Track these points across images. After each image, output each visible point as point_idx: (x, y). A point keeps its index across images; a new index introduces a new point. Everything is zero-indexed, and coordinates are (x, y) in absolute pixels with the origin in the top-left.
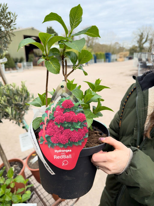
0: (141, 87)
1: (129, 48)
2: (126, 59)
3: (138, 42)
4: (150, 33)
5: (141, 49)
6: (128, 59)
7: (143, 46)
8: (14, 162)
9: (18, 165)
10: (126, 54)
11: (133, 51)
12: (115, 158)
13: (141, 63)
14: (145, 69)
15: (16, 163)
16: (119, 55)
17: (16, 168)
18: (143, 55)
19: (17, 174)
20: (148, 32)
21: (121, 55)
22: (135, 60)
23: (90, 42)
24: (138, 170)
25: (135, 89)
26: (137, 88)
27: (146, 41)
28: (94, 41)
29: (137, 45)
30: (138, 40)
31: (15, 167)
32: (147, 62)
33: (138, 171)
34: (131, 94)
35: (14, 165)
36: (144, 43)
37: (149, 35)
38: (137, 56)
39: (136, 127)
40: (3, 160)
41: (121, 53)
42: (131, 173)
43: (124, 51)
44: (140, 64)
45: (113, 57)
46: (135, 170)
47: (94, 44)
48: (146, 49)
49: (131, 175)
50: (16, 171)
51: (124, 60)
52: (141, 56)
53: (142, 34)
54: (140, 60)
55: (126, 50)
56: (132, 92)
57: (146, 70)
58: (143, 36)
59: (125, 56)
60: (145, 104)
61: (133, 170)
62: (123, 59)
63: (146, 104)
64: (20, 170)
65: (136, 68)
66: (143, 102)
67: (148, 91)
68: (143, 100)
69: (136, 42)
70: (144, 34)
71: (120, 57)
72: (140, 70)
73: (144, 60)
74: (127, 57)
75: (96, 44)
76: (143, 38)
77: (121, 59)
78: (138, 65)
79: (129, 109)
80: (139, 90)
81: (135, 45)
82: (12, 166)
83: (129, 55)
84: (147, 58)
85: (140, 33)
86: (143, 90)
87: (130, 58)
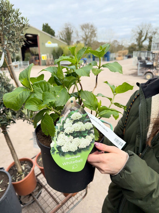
0: (145, 95)
1: (128, 46)
2: (125, 57)
3: (137, 40)
4: (149, 31)
5: (141, 47)
6: (127, 57)
7: (142, 44)
8: (23, 161)
9: (27, 164)
10: (125, 53)
11: (132, 49)
12: (108, 160)
13: (141, 62)
14: (145, 68)
15: (26, 162)
16: (117, 54)
17: (26, 167)
18: (142, 53)
19: (28, 173)
20: (147, 30)
21: (119, 53)
22: (135, 58)
23: (88, 40)
24: (132, 174)
25: (138, 96)
26: (140, 96)
27: (145, 39)
28: (92, 39)
29: (136, 43)
30: (137, 38)
31: (24, 166)
32: (147, 61)
33: (132, 176)
34: (134, 101)
35: (23, 164)
36: (143, 41)
37: (148, 33)
38: (137, 54)
39: (139, 135)
40: (14, 159)
41: (120, 51)
42: (125, 177)
43: (123, 49)
44: (139, 63)
45: (112, 56)
46: (129, 174)
47: (92, 42)
48: (145, 47)
49: (124, 178)
50: (27, 170)
51: (123, 59)
52: (140, 55)
53: (141, 31)
54: (139, 59)
55: (125, 49)
56: (135, 99)
57: (145, 70)
58: (143, 34)
59: (124, 55)
60: (147, 112)
61: (127, 174)
62: (122, 57)
63: (149, 112)
64: (30, 168)
65: (136, 67)
66: (146, 110)
67: (151, 99)
68: (146, 108)
69: (136, 40)
70: (143, 32)
71: (119, 56)
72: (140, 69)
73: (143, 58)
74: (126, 56)
75: (94, 42)
76: (142, 36)
77: (120, 58)
78: (138, 64)
79: (133, 117)
80: (142, 97)
81: (134, 43)
82: (22, 165)
83: (128, 54)
84: (146, 56)
85: (139, 31)
86: (146, 97)
87: (129, 57)
